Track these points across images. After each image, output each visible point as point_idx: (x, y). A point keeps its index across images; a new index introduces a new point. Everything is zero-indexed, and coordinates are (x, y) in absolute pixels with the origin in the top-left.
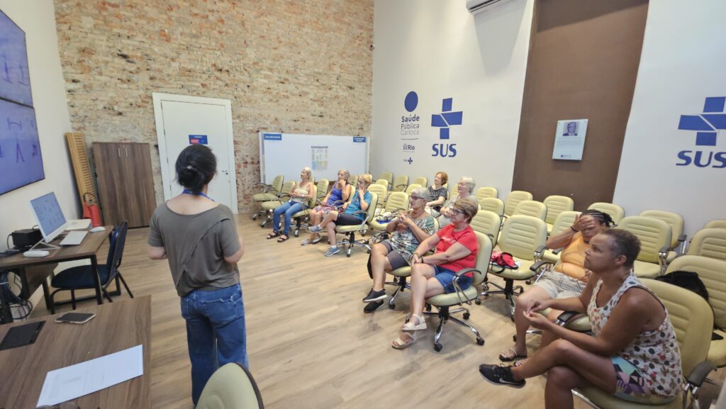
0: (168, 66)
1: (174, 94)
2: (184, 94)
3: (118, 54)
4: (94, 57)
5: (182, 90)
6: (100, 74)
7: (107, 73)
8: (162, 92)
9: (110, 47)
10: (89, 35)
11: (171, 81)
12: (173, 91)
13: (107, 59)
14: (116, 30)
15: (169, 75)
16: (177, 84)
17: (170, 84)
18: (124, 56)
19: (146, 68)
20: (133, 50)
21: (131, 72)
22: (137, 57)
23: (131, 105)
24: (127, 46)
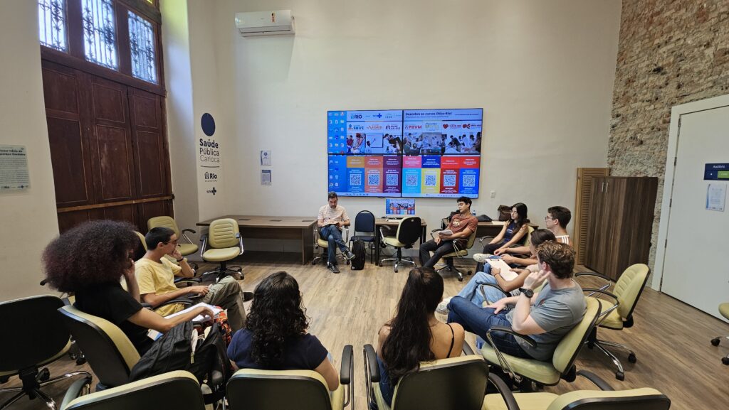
0: (702, 59)
1: (702, 99)
2: (714, 96)
3: (654, 70)
4: (635, 84)
5: (714, 89)
6: (635, 101)
7: (640, 97)
8: (686, 102)
9: (648, 66)
10: (636, 62)
11: (701, 81)
12: (701, 95)
13: (643, 81)
14: (657, 41)
15: (700, 72)
16: (708, 82)
17: (699, 85)
18: (658, 70)
19: (676, 74)
20: (667, 57)
21: (661, 88)
22: (669, 65)
23: (653, 129)
24: (663, 56)
